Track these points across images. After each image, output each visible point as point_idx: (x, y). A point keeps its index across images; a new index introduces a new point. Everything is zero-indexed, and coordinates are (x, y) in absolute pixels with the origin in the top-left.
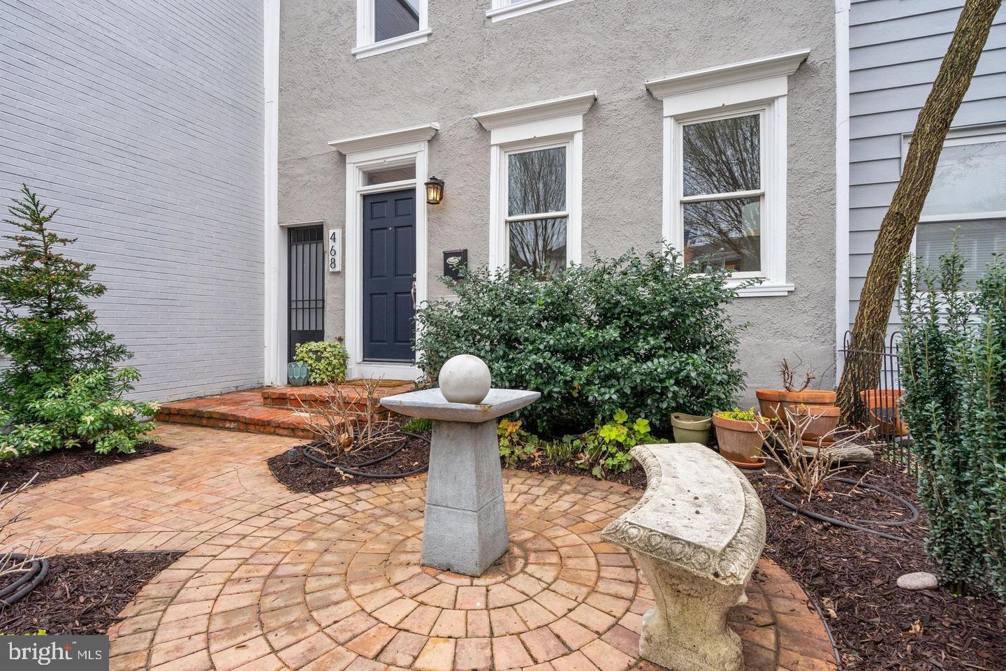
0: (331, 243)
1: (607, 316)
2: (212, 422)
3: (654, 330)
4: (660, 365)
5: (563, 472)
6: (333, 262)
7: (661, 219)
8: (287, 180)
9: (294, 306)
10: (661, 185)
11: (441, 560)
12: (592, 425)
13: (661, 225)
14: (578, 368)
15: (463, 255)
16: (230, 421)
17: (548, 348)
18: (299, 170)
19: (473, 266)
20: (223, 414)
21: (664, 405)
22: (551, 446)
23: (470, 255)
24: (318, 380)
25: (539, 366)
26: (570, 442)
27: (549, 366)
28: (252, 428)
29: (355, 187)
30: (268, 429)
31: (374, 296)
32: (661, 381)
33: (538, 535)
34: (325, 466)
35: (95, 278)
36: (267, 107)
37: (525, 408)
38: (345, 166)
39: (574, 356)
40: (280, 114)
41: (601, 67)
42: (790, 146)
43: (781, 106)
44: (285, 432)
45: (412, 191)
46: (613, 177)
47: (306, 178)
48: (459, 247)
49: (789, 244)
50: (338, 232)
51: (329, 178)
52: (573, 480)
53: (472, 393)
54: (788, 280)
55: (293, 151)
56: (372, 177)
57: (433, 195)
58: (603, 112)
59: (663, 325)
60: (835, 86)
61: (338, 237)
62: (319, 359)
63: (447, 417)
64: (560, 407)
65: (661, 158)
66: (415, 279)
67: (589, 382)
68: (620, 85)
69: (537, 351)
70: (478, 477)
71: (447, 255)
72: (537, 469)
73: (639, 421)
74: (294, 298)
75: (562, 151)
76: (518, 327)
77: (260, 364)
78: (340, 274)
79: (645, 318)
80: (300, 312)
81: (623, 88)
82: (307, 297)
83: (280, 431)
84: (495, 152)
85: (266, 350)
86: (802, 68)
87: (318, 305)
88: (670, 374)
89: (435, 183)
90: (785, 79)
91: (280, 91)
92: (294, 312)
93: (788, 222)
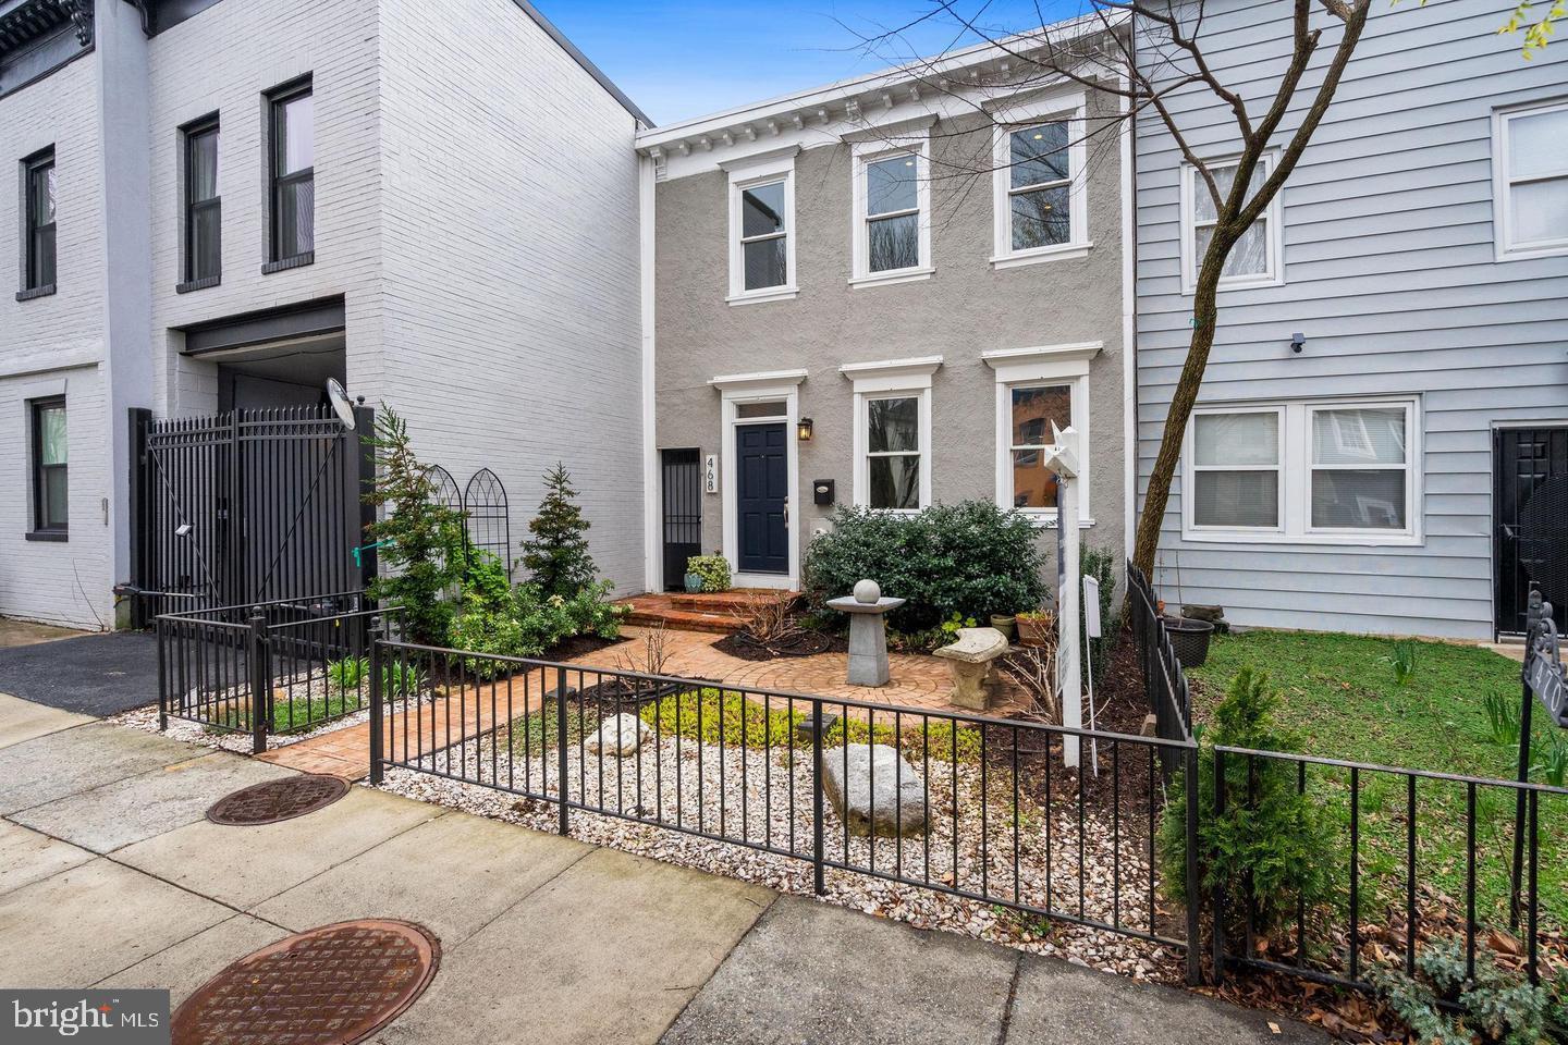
0: (708, 468)
1: (949, 545)
2: (638, 621)
3: (979, 559)
4: (979, 583)
5: (918, 653)
6: (711, 485)
7: (995, 464)
8: (663, 408)
9: (668, 520)
10: (995, 436)
11: (856, 681)
12: (938, 623)
13: (995, 469)
14: (927, 583)
15: (830, 484)
16: (654, 621)
17: (908, 571)
18: (676, 400)
19: (840, 497)
20: (647, 615)
21: (985, 609)
22: (910, 636)
23: (836, 485)
24: (711, 589)
25: (900, 582)
26: (923, 635)
27: (908, 583)
28: (674, 626)
29: (729, 420)
30: (688, 627)
31: (749, 515)
32: (982, 593)
33: (904, 677)
34: (760, 647)
35: (582, 516)
36: (644, 342)
37: (892, 611)
38: (720, 401)
39: (923, 574)
40: (656, 349)
41: (946, 336)
42: (1091, 414)
43: (1085, 382)
44: (703, 629)
45: (783, 426)
46: (956, 428)
47: (683, 407)
48: (826, 477)
49: (1091, 489)
50: (715, 458)
51: (705, 410)
52: (925, 658)
53: (872, 599)
54: (1091, 517)
55: (670, 383)
56: (743, 410)
57: (804, 433)
58: (949, 374)
59: (984, 556)
60: (1123, 372)
61: (715, 462)
62: (710, 571)
63: (858, 611)
64: (916, 611)
65: (995, 415)
66: (787, 502)
67: (935, 593)
68: (961, 353)
69: (899, 573)
70: (876, 639)
71: (817, 484)
72: (899, 652)
73: (969, 619)
74: (668, 513)
75: (915, 401)
76: (887, 555)
77: (642, 574)
78: (718, 495)
79: (972, 551)
80: (675, 526)
81: (964, 356)
82: (681, 513)
83: (700, 628)
84: (857, 398)
85: (646, 560)
86: (1098, 358)
87: (695, 521)
88: (989, 589)
89: (806, 423)
90: (1087, 363)
91: (656, 327)
92: (668, 526)
93: (1091, 472)
